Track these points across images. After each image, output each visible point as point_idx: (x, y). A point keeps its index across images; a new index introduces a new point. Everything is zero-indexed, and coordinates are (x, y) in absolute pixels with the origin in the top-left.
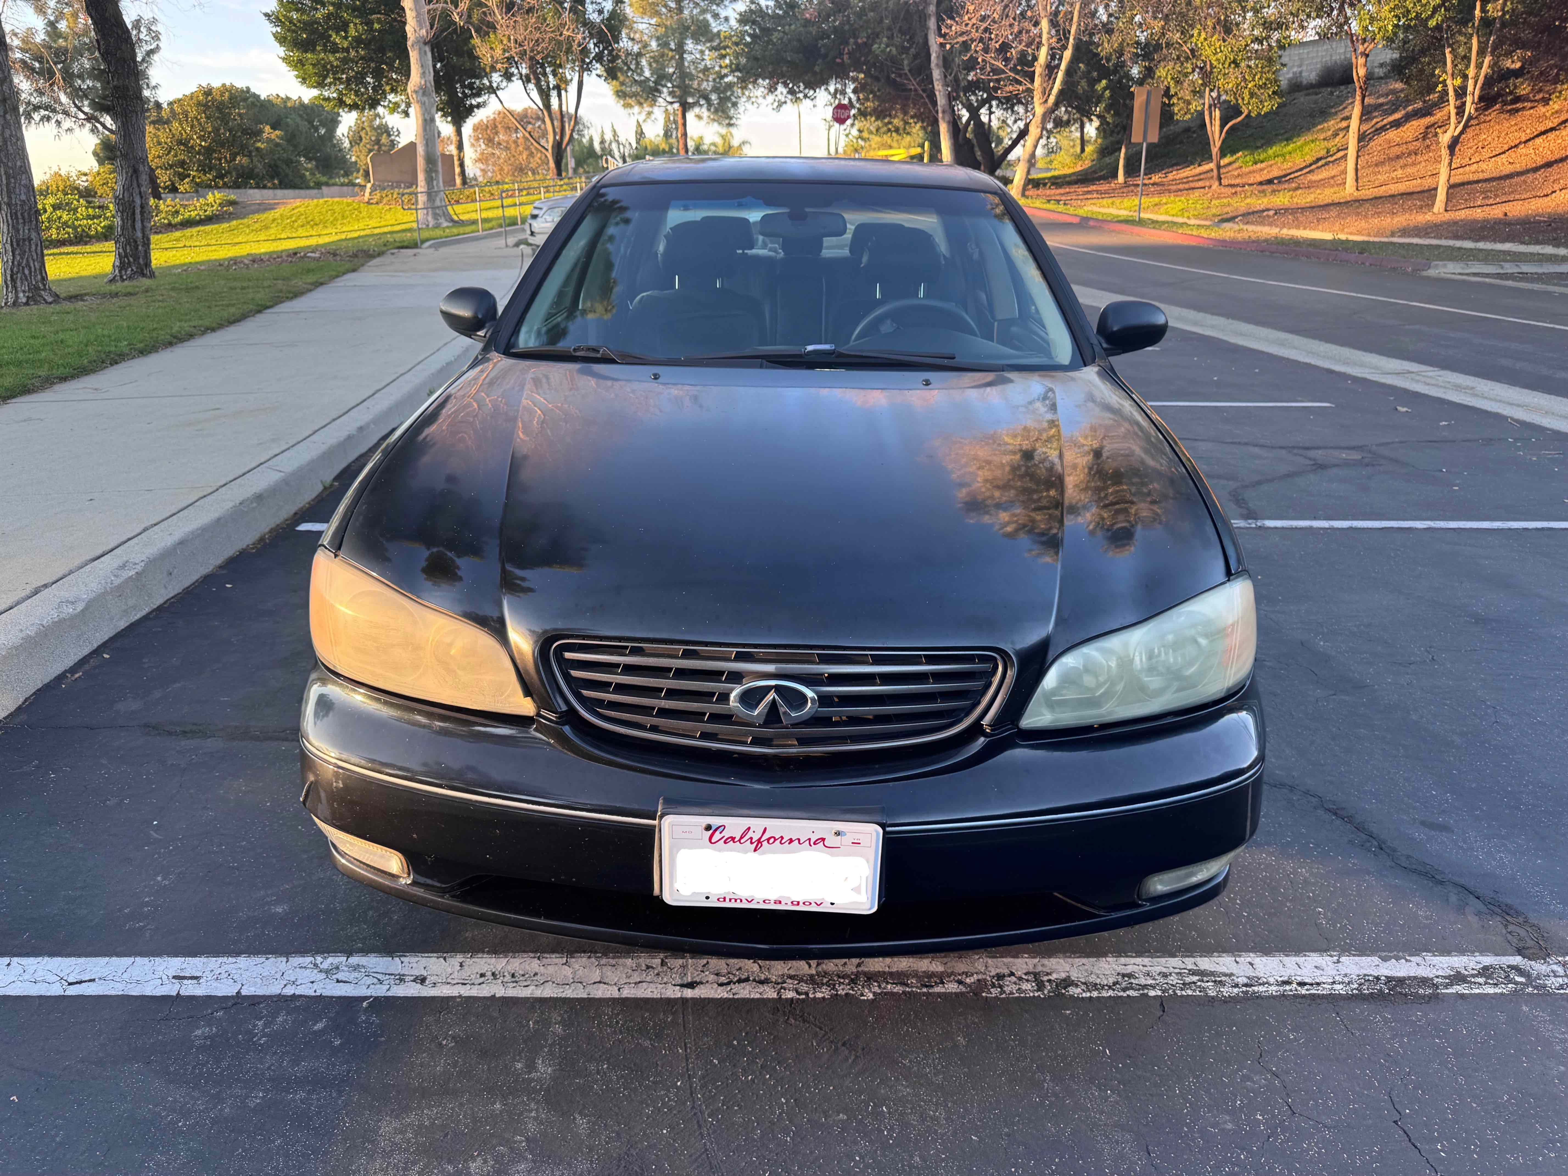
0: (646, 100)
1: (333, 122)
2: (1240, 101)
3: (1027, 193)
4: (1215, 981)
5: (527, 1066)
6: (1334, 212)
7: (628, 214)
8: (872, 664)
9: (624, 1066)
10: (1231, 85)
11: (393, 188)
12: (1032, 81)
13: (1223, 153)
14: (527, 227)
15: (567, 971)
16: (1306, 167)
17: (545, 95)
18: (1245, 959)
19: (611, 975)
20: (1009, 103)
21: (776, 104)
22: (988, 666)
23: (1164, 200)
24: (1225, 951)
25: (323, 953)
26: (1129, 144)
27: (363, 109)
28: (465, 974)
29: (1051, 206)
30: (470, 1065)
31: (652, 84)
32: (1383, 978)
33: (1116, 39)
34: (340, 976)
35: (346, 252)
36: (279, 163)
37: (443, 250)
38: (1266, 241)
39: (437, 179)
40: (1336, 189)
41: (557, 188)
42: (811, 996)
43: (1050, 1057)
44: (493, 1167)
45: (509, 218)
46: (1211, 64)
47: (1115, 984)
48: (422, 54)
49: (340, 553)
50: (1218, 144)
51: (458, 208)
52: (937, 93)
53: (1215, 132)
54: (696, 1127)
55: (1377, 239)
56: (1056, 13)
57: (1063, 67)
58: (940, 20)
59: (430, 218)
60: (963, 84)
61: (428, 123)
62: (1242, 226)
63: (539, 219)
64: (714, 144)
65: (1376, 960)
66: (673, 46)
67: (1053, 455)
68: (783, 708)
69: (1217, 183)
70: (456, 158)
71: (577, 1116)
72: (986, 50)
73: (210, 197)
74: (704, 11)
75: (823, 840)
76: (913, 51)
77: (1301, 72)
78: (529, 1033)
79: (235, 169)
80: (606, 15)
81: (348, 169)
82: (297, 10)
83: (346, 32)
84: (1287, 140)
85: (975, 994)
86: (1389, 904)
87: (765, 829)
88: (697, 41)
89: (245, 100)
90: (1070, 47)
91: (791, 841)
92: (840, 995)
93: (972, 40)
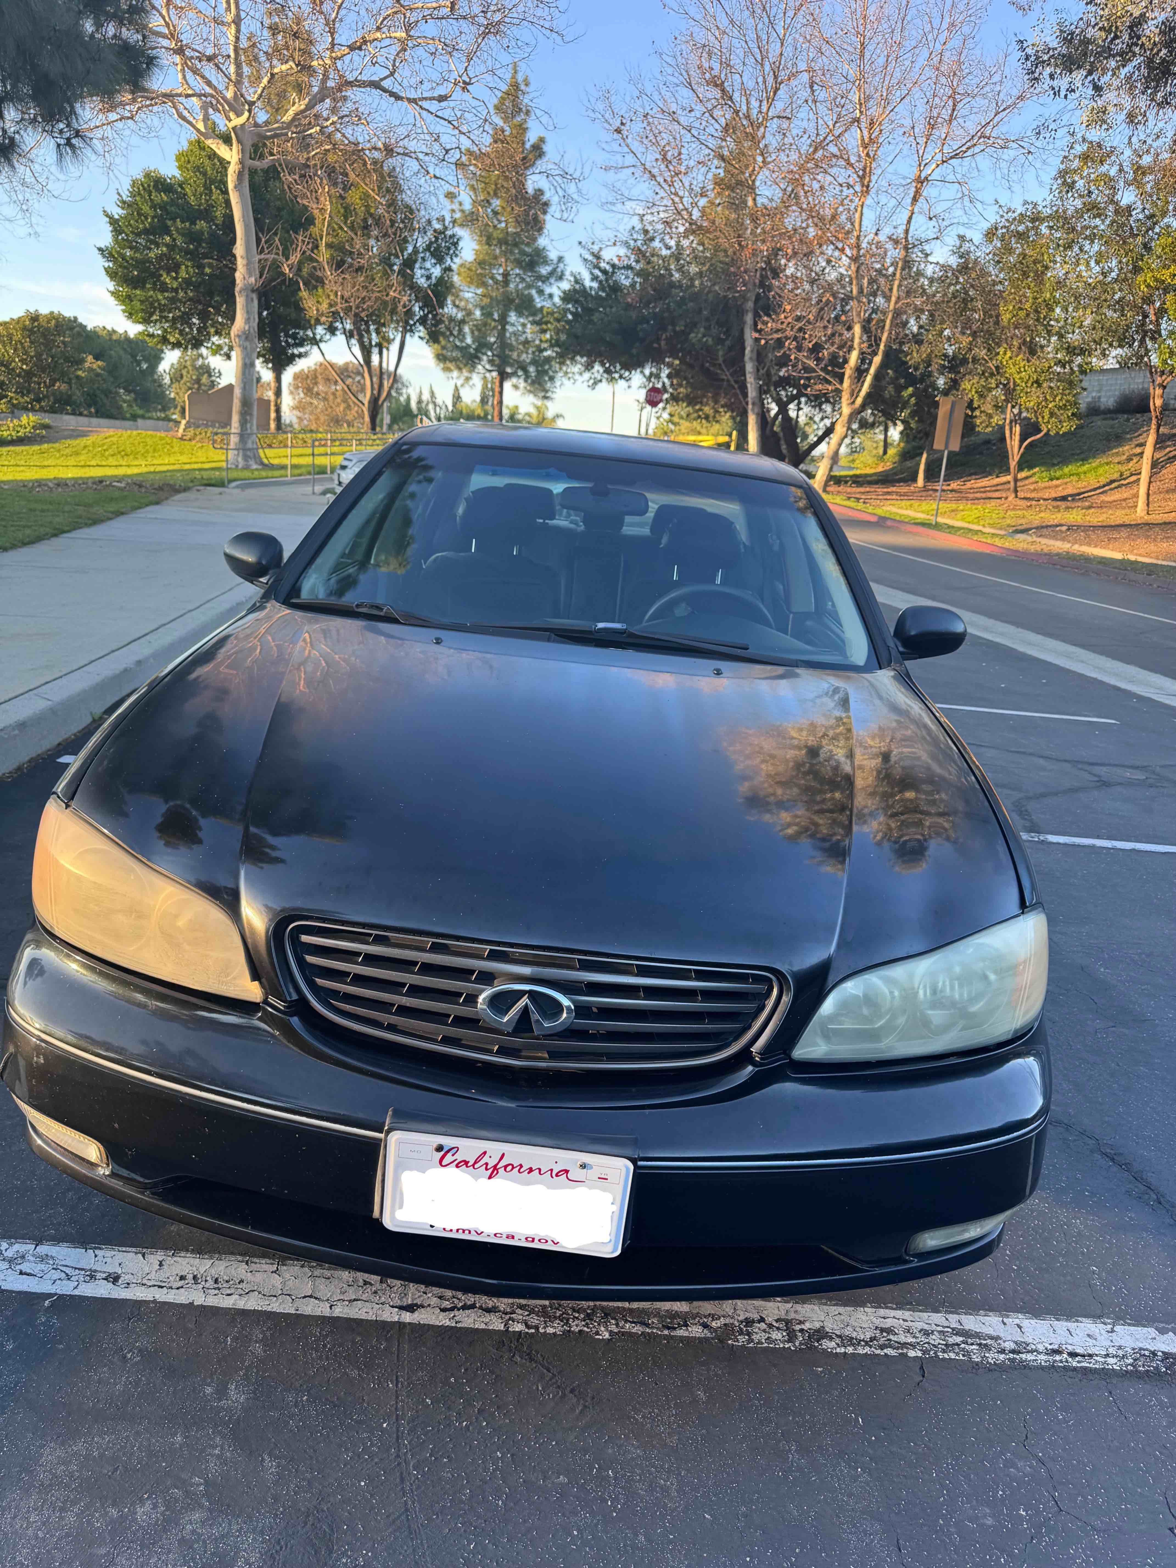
0: (465, 365)
1: (157, 358)
2: (1040, 419)
3: (828, 489)
4: (980, 1345)
5: (217, 1392)
6: (1124, 533)
7: (431, 474)
8: (637, 975)
9: (327, 1399)
10: (1032, 404)
11: (207, 426)
12: (841, 382)
13: (1021, 467)
14: (335, 477)
15: (276, 1280)
16: (1099, 488)
17: (366, 352)
18: (1014, 1319)
19: (325, 1289)
20: (818, 401)
21: (592, 381)
22: (762, 987)
23: (961, 508)
24: (991, 1309)
25: (10, 1238)
26: (931, 451)
27: (186, 348)
28: (162, 1275)
29: (851, 504)
30: (154, 1385)
31: (472, 351)
32: (1160, 1354)
33: (925, 349)
34: (25, 1267)
35: (152, 485)
36: (98, 392)
37: (252, 492)
38: (1058, 554)
39: (251, 422)
40: (1127, 511)
41: (370, 442)
42: (542, 1331)
43: (797, 1422)
44: (163, 1514)
45: (319, 466)
46: (1015, 382)
47: (873, 1339)
48: (249, 301)
49: (73, 804)
50: (1017, 458)
51: (270, 452)
52: (749, 385)
53: (1014, 447)
54: (398, 1480)
55: (1164, 563)
56: (869, 320)
57: (872, 370)
58: (756, 316)
59: (240, 459)
60: (775, 379)
61: (247, 367)
62: (1035, 538)
63: (348, 470)
64: (529, 415)
65: (1152, 1332)
66: (496, 316)
67: (840, 754)
68: (535, 1016)
69: (1013, 495)
70: (272, 404)
71: (266, 1457)
72: (799, 348)
73: (24, 420)
74: (529, 287)
75: (567, 1172)
76: (728, 343)
77: (1099, 397)
78: (225, 1352)
79: (54, 394)
80: (434, 281)
81: (166, 404)
82: (131, 248)
83: (177, 273)
84: (1083, 460)
85: (721, 1341)
86: (1167, 1267)
87: (503, 1155)
88: (520, 314)
89: (71, 329)
90: (880, 353)
91: (531, 1170)
92: (573, 1332)
93: (787, 338)
